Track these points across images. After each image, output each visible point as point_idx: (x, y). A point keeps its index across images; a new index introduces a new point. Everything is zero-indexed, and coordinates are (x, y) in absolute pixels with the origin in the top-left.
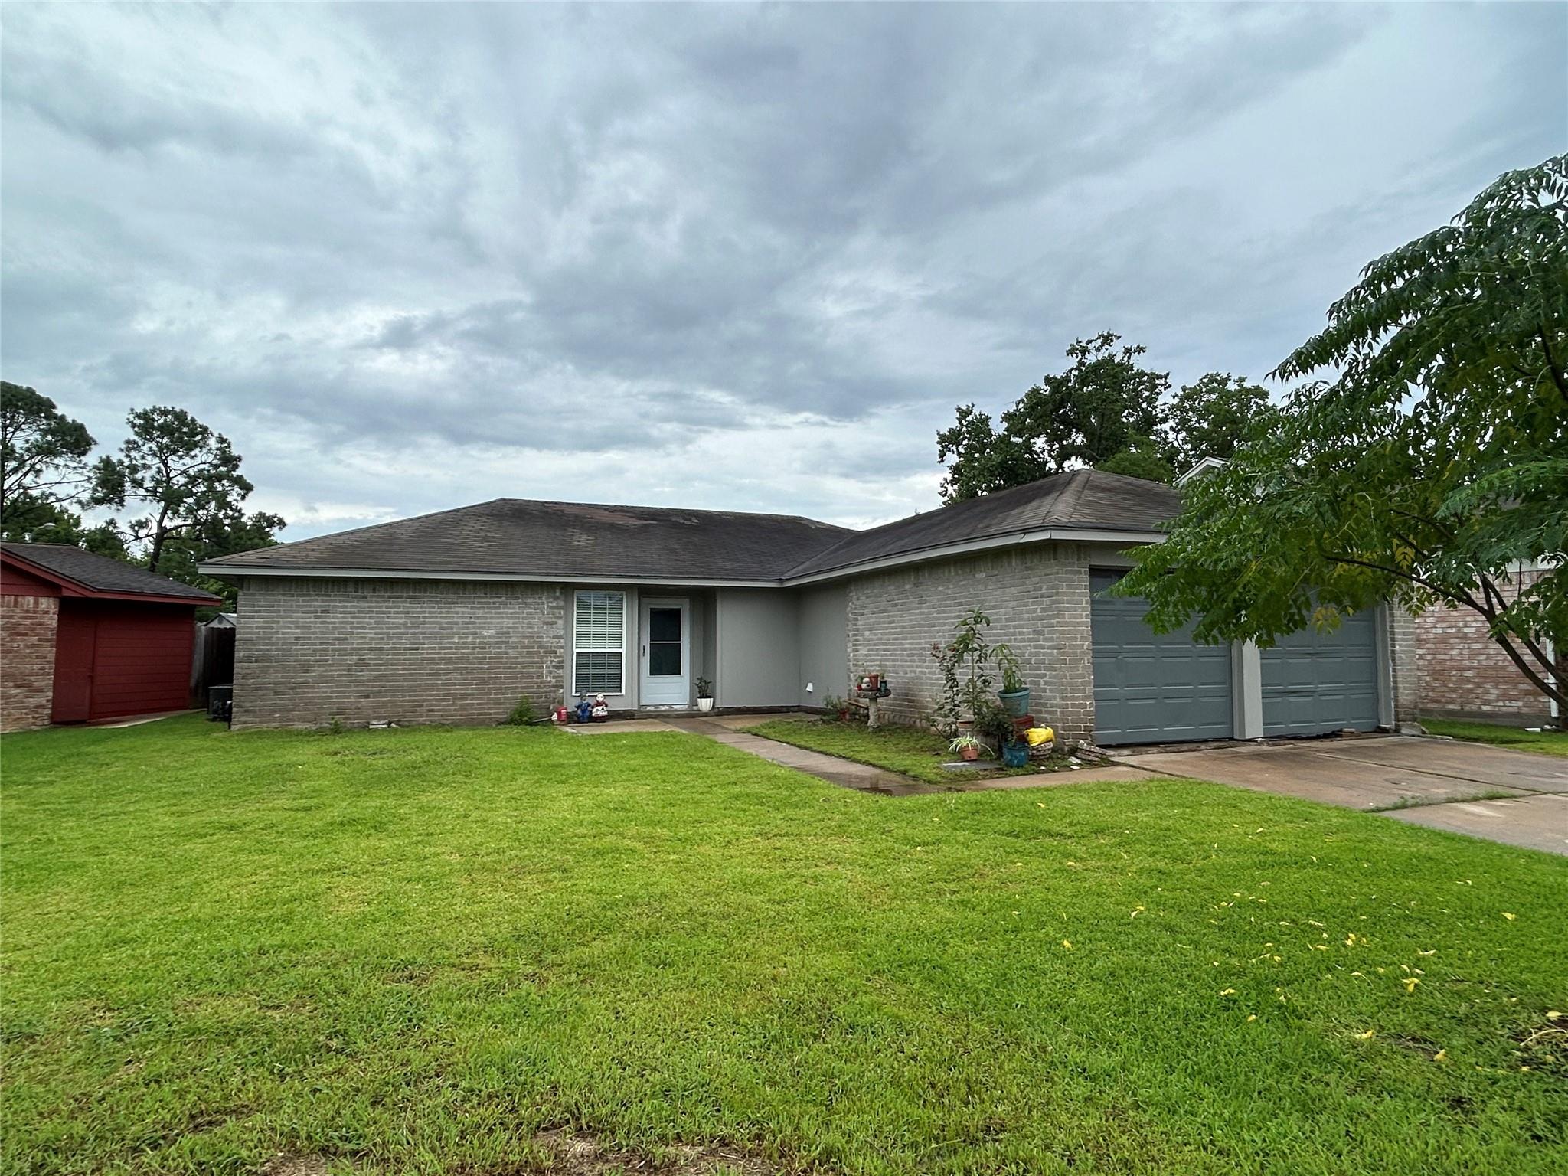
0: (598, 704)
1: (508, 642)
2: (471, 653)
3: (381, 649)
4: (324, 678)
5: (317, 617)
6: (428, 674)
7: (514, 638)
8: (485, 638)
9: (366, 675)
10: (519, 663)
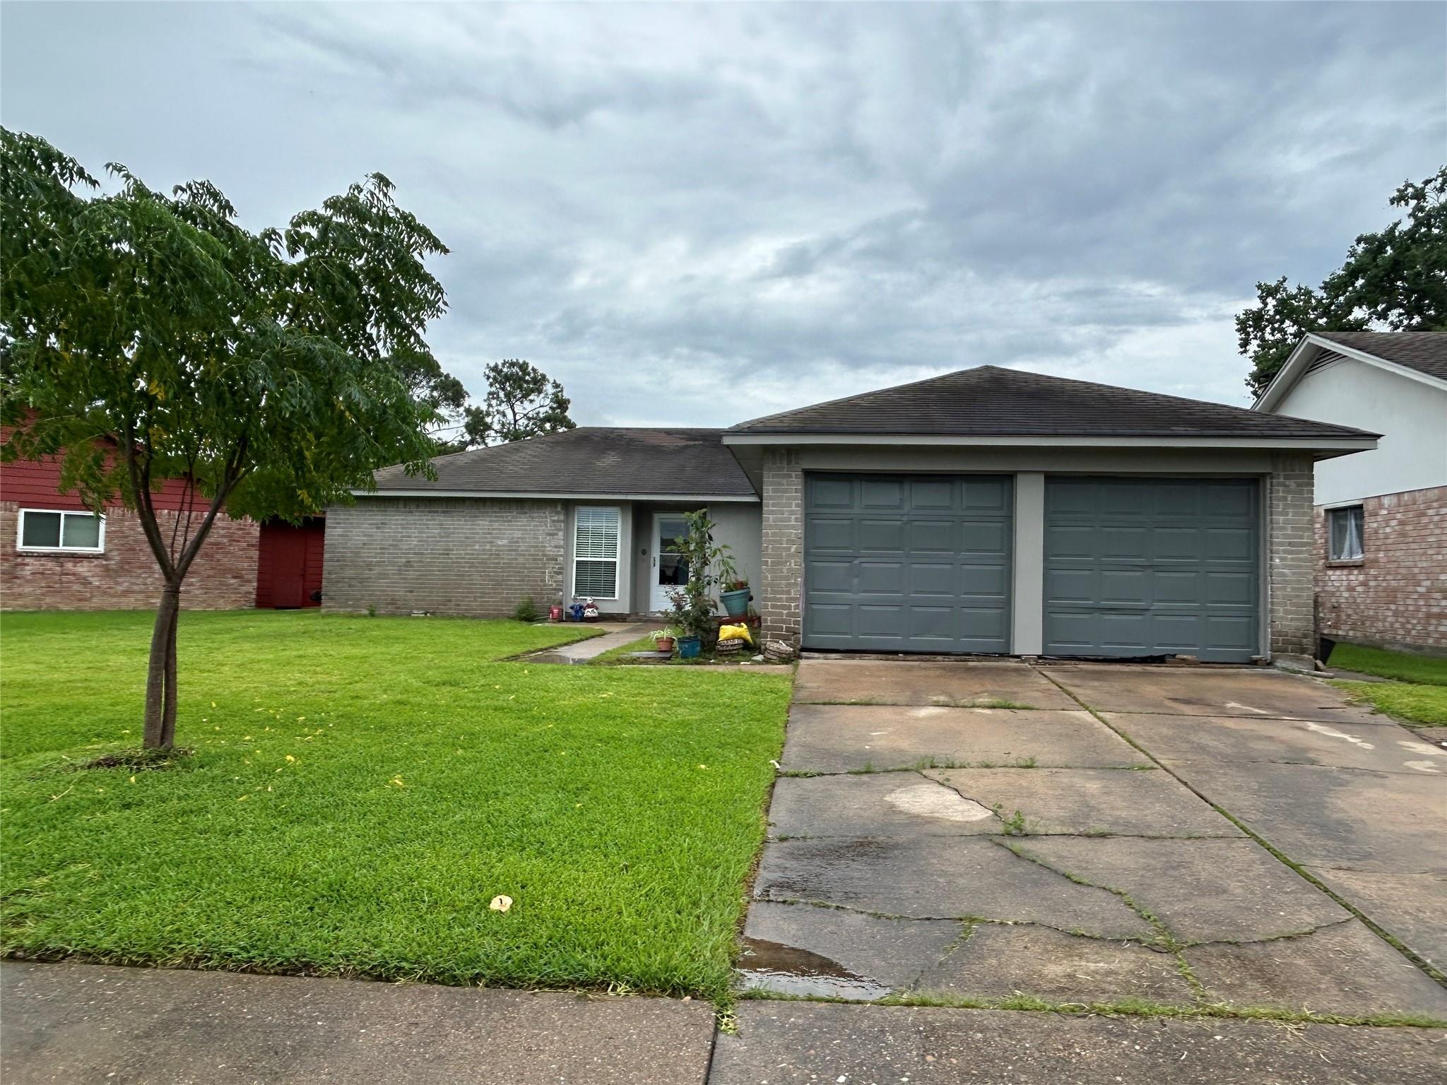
0: (589, 606)
1: (517, 550)
2: (489, 559)
3: (422, 554)
4: (383, 576)
5: (378, 528)
6: (456, 575)
7: (522, 546)
8: (499, 546)
9: (412, 574)
10: (526, 568)
